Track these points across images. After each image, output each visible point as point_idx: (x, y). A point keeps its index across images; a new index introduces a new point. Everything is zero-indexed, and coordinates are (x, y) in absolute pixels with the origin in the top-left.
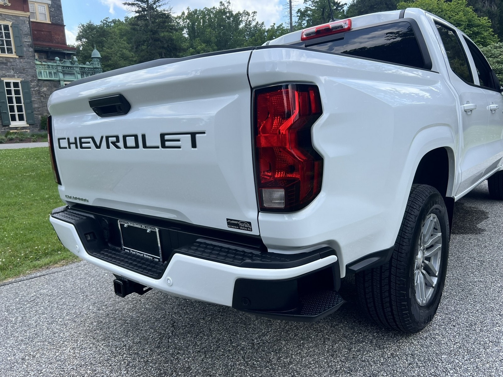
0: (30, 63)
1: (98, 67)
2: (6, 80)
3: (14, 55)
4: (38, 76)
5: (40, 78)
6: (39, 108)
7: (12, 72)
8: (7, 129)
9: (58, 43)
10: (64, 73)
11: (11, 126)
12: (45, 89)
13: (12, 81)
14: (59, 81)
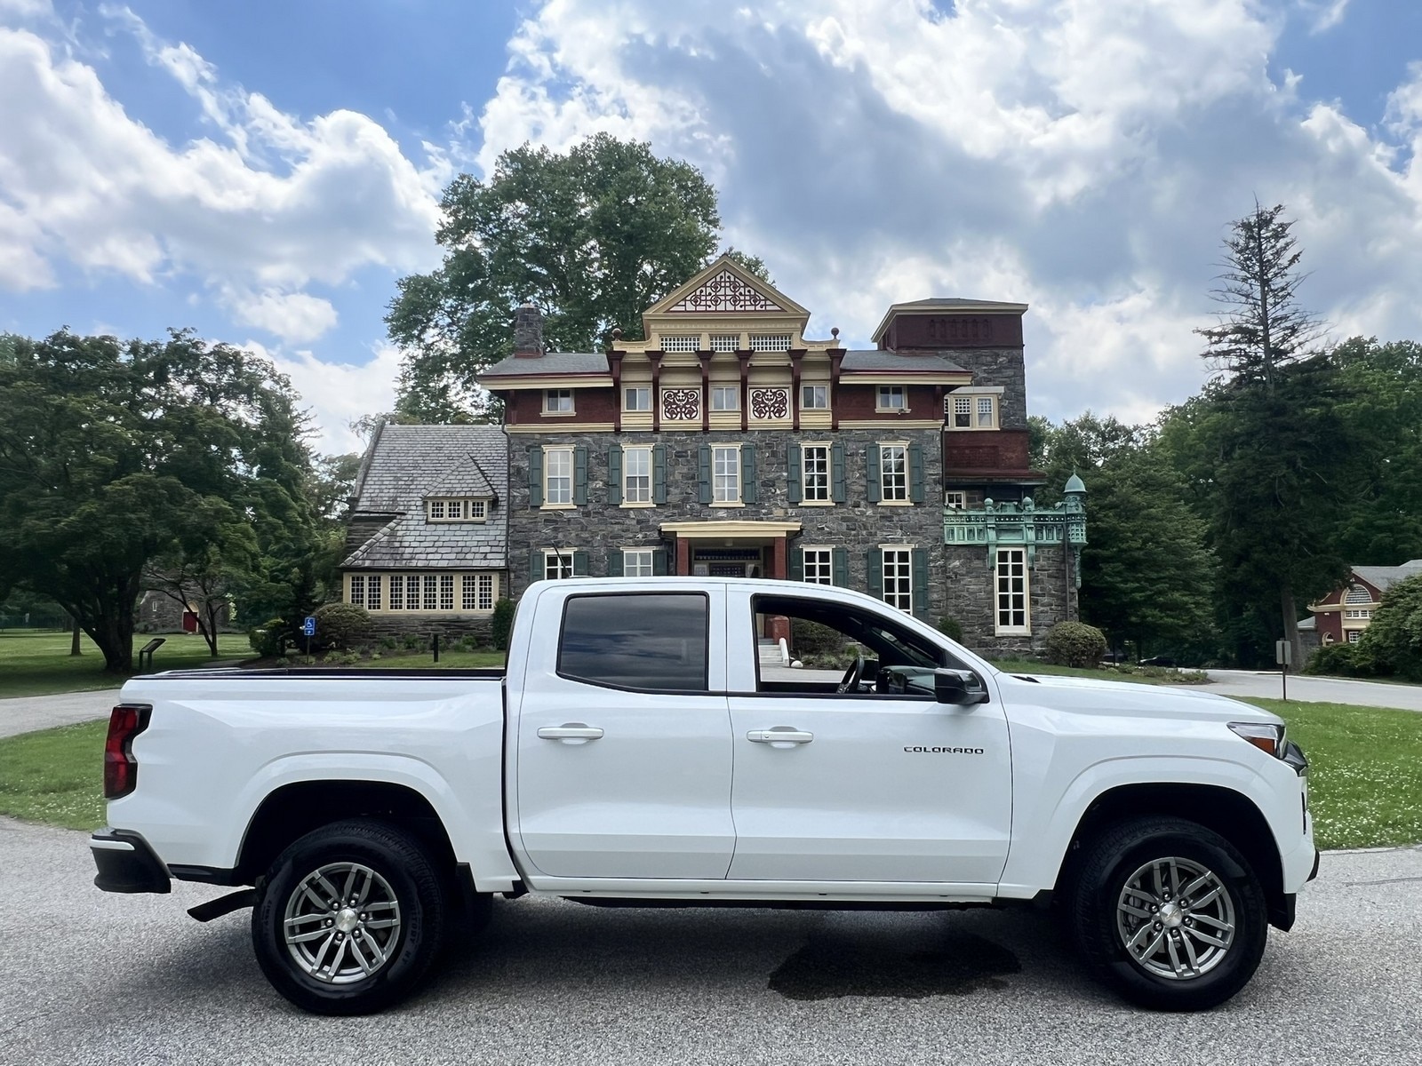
0: (933, 513)
1: (1076, 512)
2: (886, 548)
3: (906, 502)
4: (946, 538)
5: (949, 543)
6: (939, 601)
7: (899, 534)
9: (1011, 467)
10: (1000, 530)
12: (957, 563)
13: (896, 549)
14: (987, 546)
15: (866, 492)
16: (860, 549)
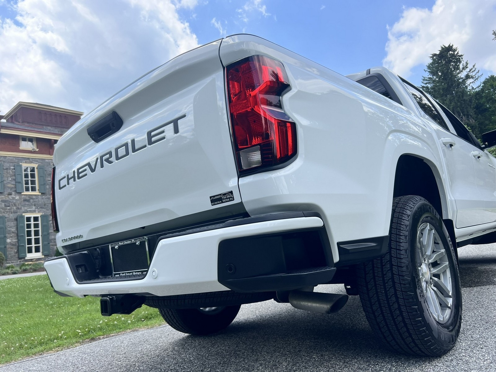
2: (27, 215)
3: (37, 193)
7: (34, 208)
8: (22, 261)
11: (26, 258)
13: (32, 215)
15: (16, 188)
16: (12, 216)
